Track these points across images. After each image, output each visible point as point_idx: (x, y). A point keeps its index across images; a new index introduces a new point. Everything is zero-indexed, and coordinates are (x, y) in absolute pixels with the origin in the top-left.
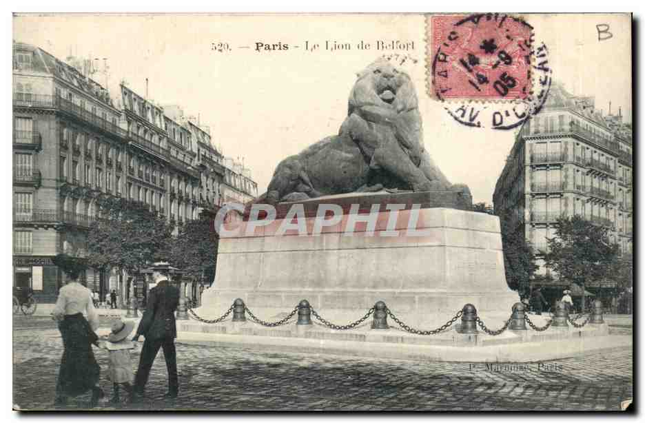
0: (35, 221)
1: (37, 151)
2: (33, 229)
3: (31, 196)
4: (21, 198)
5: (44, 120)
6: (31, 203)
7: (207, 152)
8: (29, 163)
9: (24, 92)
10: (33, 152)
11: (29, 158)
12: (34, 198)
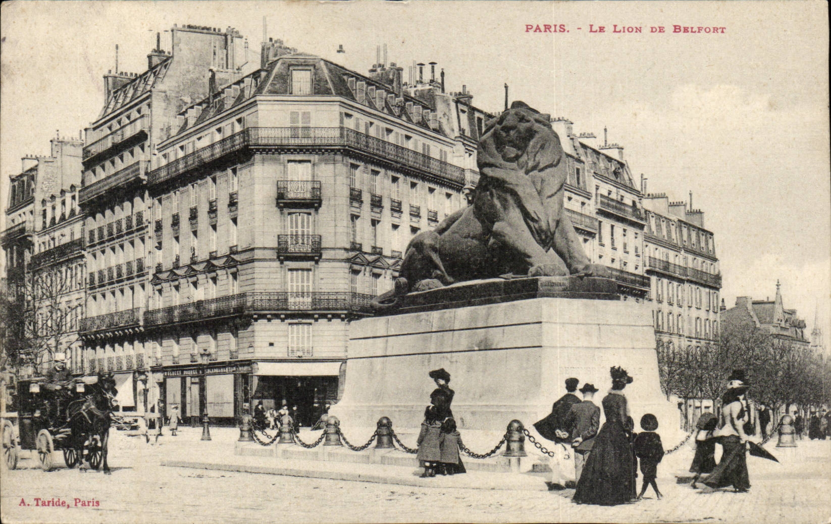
0: (315, 309)
1: (317, 209)
2: (312, 321)
3: (311, 273)
4: (297, 277)
5: (326, 162)
6: (311, 284)
7: (614, 190)
8: (308, 227)
9: (300, 125)
10: (312, 211)
11: (308, 219)
12: (314, 275)
